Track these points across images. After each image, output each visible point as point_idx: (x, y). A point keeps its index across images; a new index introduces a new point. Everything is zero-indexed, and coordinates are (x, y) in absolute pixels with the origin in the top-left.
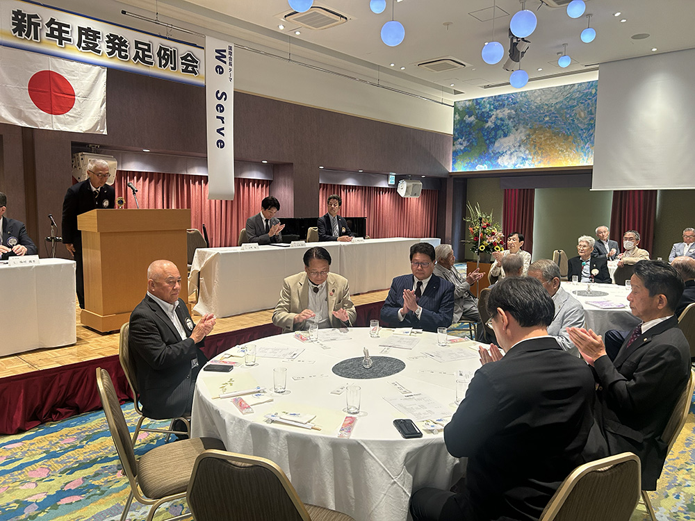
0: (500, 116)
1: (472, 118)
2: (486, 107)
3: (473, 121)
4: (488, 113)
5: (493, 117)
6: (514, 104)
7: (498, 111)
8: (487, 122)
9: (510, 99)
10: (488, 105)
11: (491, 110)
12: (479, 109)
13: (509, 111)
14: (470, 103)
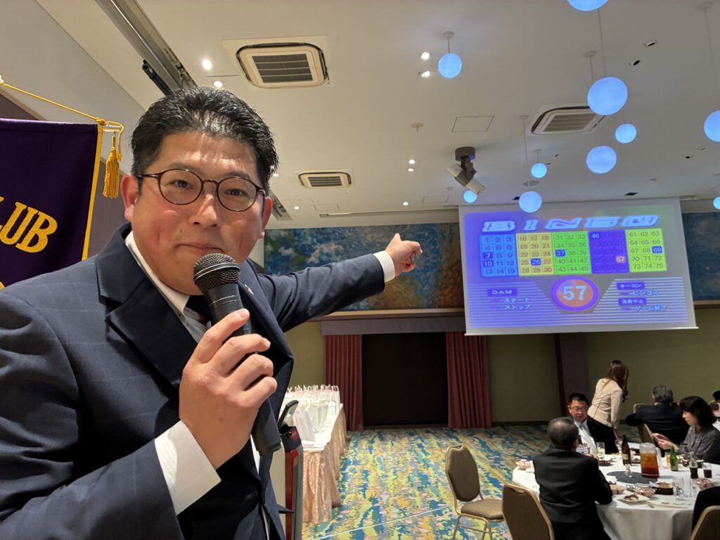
0: (326, 250)
1: (290, 251)
2: (306, 240)
3: (291, 254)
4: (310, 246)
5: (317, 251)
6: (342, 238)
7: (323, 246)
8: (309, 256)
9: (337, 234)
10: (310, 238)
11: (313, 244)
12: (298, 241)
13: (336, 246)
14: (287, 233)
